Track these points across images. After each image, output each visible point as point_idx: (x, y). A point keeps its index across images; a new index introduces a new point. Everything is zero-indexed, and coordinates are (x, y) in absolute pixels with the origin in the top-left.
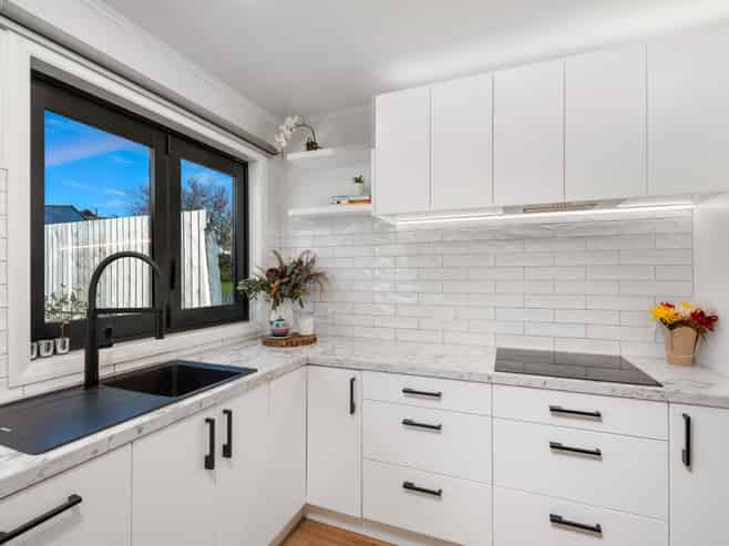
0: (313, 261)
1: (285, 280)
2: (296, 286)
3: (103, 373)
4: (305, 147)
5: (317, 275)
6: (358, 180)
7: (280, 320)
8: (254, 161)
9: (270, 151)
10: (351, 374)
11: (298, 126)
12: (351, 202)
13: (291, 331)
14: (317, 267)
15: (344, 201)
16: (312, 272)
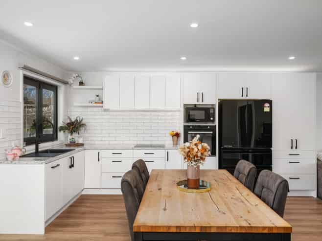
0: (82, 121)
1: (74, 126)
2: (77, 128)
3: (39, 150)
4: (79, 84)
5: (83, 124)
6: (98, 96)
7: (73, 139)
8: (60, 86)
9: (66, 83)
10: (98, 151)
11: (77, 76)
12: (96, 103)
13: (77, 142)
14: (84, 122)
15: (93, 102)
16: (82, 123)
